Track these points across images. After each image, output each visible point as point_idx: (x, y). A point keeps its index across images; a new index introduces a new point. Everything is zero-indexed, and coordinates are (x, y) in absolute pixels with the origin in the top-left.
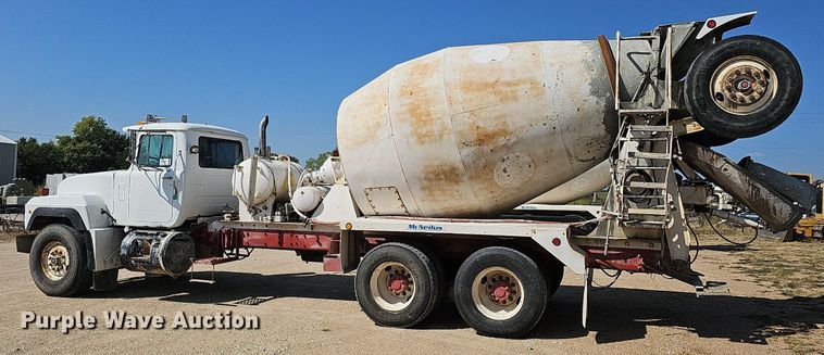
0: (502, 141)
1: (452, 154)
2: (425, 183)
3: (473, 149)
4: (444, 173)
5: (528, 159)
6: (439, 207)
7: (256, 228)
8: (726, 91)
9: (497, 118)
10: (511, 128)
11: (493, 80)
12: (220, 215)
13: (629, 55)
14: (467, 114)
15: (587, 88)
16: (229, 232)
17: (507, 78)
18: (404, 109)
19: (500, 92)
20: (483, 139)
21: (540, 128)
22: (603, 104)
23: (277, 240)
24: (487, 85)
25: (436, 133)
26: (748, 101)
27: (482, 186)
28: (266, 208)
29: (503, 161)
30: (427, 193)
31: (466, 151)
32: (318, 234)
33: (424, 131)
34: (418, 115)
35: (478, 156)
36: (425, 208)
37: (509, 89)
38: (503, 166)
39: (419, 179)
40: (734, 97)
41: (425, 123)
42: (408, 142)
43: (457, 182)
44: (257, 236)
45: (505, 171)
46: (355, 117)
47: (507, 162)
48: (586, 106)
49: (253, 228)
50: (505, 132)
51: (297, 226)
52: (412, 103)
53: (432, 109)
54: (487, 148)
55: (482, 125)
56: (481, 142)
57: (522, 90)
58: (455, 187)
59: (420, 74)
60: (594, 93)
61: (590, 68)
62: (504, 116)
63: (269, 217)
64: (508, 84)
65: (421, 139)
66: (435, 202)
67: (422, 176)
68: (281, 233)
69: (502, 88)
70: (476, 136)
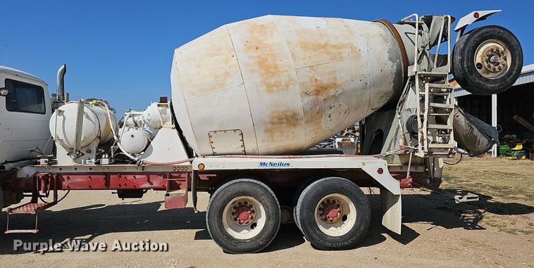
0: (332, 92)
1: (296, 101)
2: (269, 126)
3: (311, 98)
4: (287, 118)
5: (345, 107)
6: (273, 147)
7: (77, 171)
8: (485, 62)
9: (330, 73)
10: (339, 82)
11: (323, 43)
12: (33, 161)
13: (406, 33)
14: (308, 69)
15: (386, 56)
16: (46, 177)
17: (333, 42)
18: (252, 61)
19: (330, 53)
20: (319, 90)
21: (357, 84)
22: (395, 67)
23: (104, 182)
24: (320, 46)
25: (283, 84)
26: (497, 70)
27: (313, 128)
28: (89, 151)
29: (331, 108)
30: (269, 134)
31: (307, 99)
32: (148, 174)
33: (272, 81)
34: (267, 68)
35: (315, 103)
36: (263, 148)
37: (336, 51)
38: (330, 112)
39: (265, 123)
40: (489, 66)
41: (273, 74)
42: (258, 90)
43: (295, 125)
44: (79, 179)
45: (330, 116)
46: (199, 66)
47: (332, 110)
48: (386, 69)
49: (74, 171)
50: (335, 85)
51: (125, 168)
52: (259, 57)
53: (278, 62)
54: (321, 98)
55: (318, 78)
56: (318, 92)
57: (346, 52)
58: (293, 130)
59: (260, 32)
60: (391, 59)
61: (386, 40)
62: (334, 72)
63: (93, 160)
64: (335, 47)
65: (270, 88)
66: (272, 141)
67: (268, 120)
68: (107, 175)
69: (331, 50)
70: (314, 87)
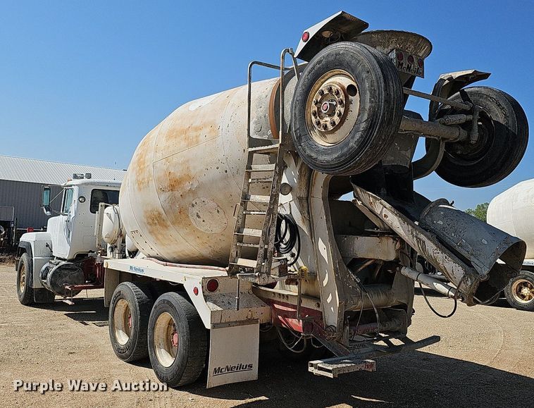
0: (187, 186)
1: (156, 199)
2: (149, 227)
3: (168, 194)
4: (156, 218)
5: (214, 205)
6: (170, 252)
9: (183, 163)
10: (193, 173)
14: (164, 161)
17: (196, 124)
18: (136, 159)
19: (189, 138)
20: (174, 185)
21: (215, 173)
24: (182, 132)
25: (146, 180)
27: (187, 231)
29: (193, 206)
30: (154, 236)
31: (163, 196)
33: (141, 178)
34: (140, 164)
35: (173, 201)
37: (195, 134)
38: (195, 210)
39: (144, 223)
41: (142, 171)
42: (134, 189)
43: (166, 227)
45: (198, 216)
47: (197, 208)
50: (189, 178)
52: (141, 153)
53: (146, 157)
54: (178, 194)
55: (172, 172)
56: (172, 188)
57: (203, 134)
58: (168, 232)
62: (188, 161)
64: (196, 129)
66: (163, 244)
67: (146, 220)
69: (191, 134)
70: (168, 182)
